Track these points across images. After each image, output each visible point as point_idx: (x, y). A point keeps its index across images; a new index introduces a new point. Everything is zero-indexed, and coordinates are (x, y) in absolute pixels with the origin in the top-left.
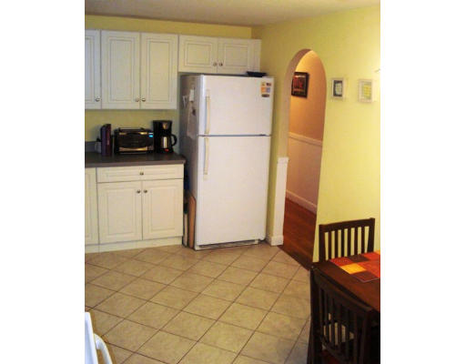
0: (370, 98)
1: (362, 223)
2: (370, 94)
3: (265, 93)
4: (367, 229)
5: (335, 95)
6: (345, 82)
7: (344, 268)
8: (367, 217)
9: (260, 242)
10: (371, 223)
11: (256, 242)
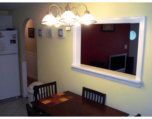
0: (51, 35)
1: (52, 84)
2: (51, 34)
3: (14, 37)
4: (54, 86)
5: (39, 35)
6: (42, 30)
7: (43, 102)
8: (53, 81)
9: (19, 97)
10: (55, 83)
11: (17, 97)
